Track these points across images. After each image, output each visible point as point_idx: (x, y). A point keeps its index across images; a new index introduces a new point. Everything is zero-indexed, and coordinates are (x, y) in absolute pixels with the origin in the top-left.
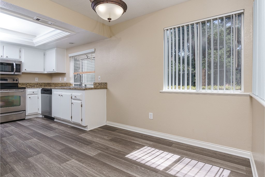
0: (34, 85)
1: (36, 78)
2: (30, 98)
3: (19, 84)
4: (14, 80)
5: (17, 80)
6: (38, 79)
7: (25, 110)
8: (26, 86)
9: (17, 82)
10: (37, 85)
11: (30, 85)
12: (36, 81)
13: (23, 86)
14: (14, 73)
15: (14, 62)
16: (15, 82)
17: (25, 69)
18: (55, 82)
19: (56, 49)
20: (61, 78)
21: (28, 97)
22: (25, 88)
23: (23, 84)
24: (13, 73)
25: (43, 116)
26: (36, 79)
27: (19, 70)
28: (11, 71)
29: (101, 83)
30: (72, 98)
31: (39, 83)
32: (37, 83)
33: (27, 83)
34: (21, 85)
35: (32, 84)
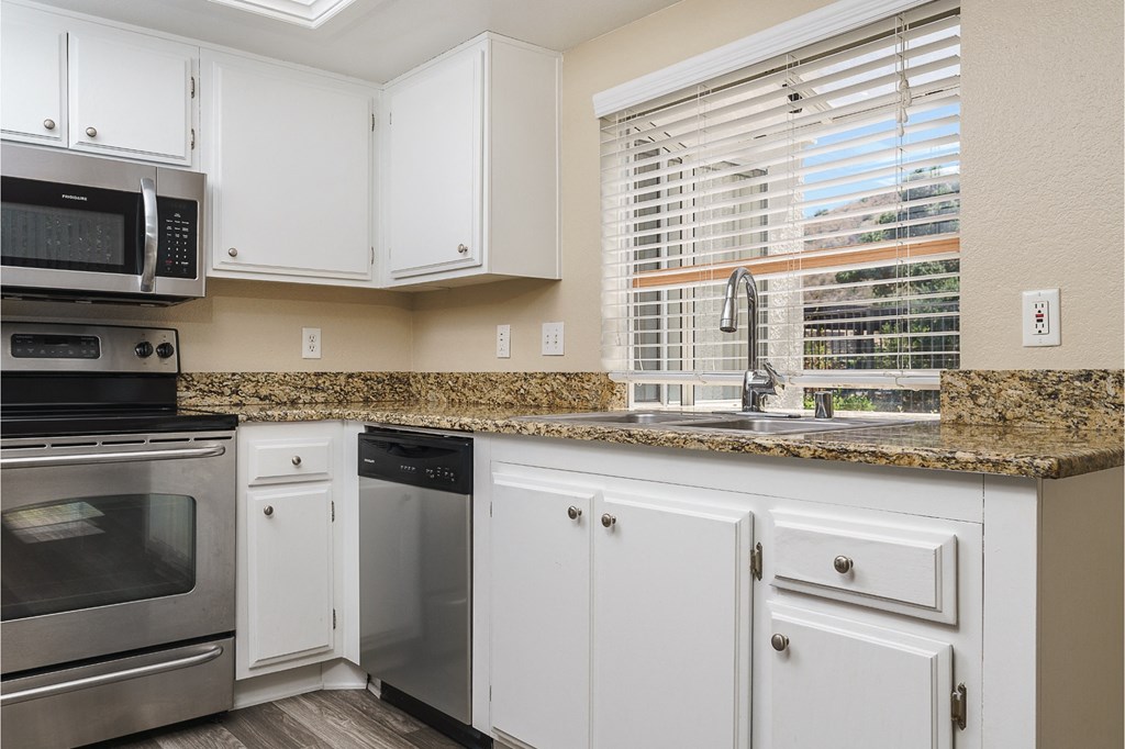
0: (294, 394)
1: (306, 332)
2: (269, 512)
3: (182, 385)
4: (145, 350)
5: (165, 350)
6: (317, 343)
7: (232, 634)
8: (235, 399)
9: (169, 366)
10: (317, 389)
11: (264, 392)
12: (311, 355)
13: (209, 400)
14: (147, 287)
15: (151, 184)
16: (154, 364)
17: (226, 248)
18: (455, 371)
19: (485, 46)
20: (504, 331)
21: (252, 502)
22: (231, 422)
23: (214, 384)
24: (135, 283)
25: (369, 680)
26: (306, 343)
27: (181, 253)
28: (120, 262)
29: (1087, 376)
30: (757, 572)
31: (326, 373)
32: (316, 374)
33: (242, 375)
34: (200, 390)
35: (281, 385)
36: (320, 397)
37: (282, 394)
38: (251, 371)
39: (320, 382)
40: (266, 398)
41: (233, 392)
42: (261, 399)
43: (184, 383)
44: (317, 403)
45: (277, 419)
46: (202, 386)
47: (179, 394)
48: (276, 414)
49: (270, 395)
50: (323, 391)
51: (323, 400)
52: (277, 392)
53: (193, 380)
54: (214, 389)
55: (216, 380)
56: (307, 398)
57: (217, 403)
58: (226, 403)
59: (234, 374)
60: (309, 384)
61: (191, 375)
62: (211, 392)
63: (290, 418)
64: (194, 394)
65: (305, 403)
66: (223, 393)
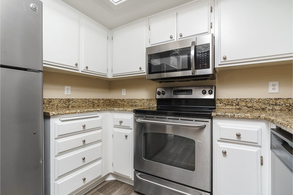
0: (263, 106)
4: (204, 92)
8: (238, 107)
9: (212, 97)
10: (276, 105)
11: (249, 105)
26: (270, 88)
31: (280, 99)
32: (275, 99)
33: (240, 99)
34: (225, 104)
35: (257, 103)
36: (277, 108)
37: (257, 106)
38: (244, 98)
39: (277, 102)
40: (250, 107)
41: (237, 105)
42: (248, 107)
43: (219, 102)
44: (276, 110)
45: (229, 116)
46: (225, 103)
47: (217, 105)
48: (229, 114)
49: (252, 106)
50: (279, 105)
51: (279, 109)
52: (255, 105)
53: (222, 101)
54: (229, 104)
55: (230, 101)
56: (271, 108)
57: (231, 108)
58: (234, 108)
59: (237, 99)
60: (271, 102)
61: (221, 99)
62: (228, 104)
63: (236, 117)
64: (222, 105)
65: (269, 110)
66: (233, 105)
